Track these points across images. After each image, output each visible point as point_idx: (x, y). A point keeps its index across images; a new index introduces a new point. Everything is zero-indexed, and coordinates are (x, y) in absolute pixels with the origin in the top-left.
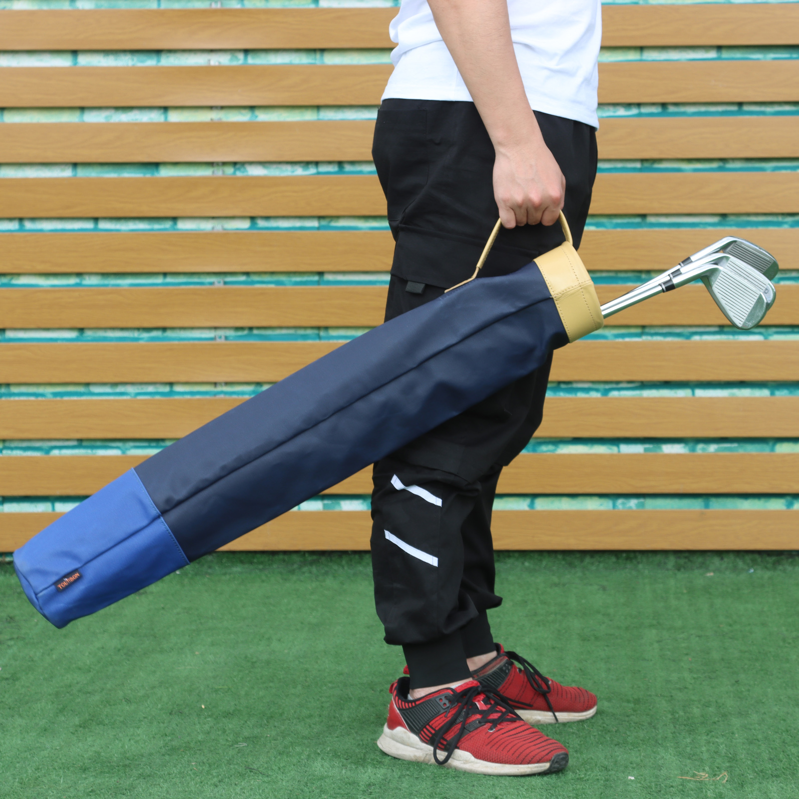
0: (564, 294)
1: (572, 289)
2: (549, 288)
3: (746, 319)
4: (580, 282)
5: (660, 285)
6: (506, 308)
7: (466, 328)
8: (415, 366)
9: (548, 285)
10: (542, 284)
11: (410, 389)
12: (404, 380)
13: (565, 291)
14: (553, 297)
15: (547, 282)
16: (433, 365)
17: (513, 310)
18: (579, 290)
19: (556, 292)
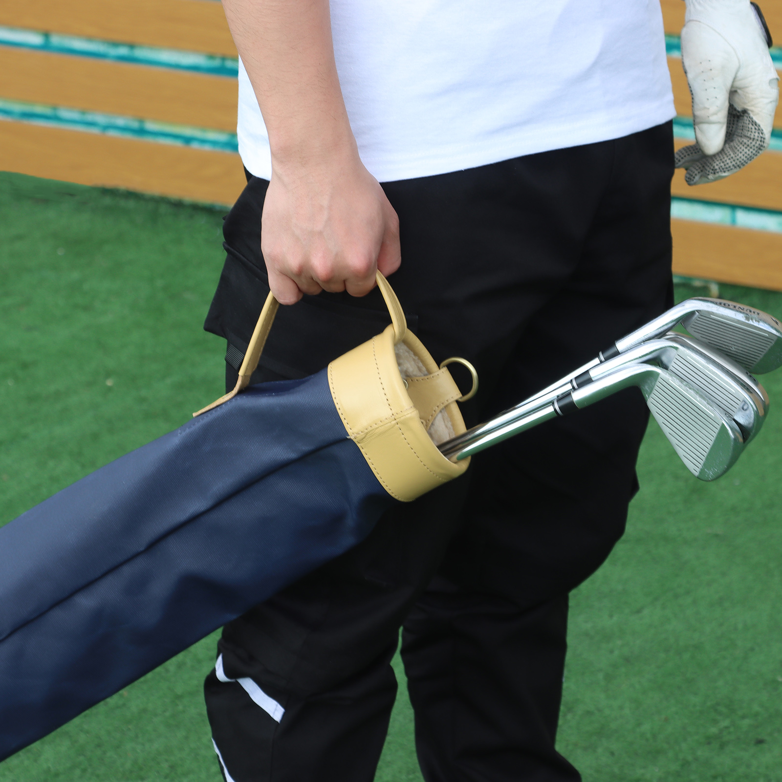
0: (367, 434)
1: (382, 424)
2: (345, 422)
3: (704, 464)
4: (394, 411)
5: (551, 403)
6: (279, 453)
7: (220, 485)
8: (142, 549)
9: (342, 417)
10: (331, 414)
11: (138, 586)
12: (127, 571)
13: (370, 429)
14: (352, 438)
15: (340, 412)
16: (173, 546)
17: (292, 455)
18: (394, 426)
19: (355, 430)
